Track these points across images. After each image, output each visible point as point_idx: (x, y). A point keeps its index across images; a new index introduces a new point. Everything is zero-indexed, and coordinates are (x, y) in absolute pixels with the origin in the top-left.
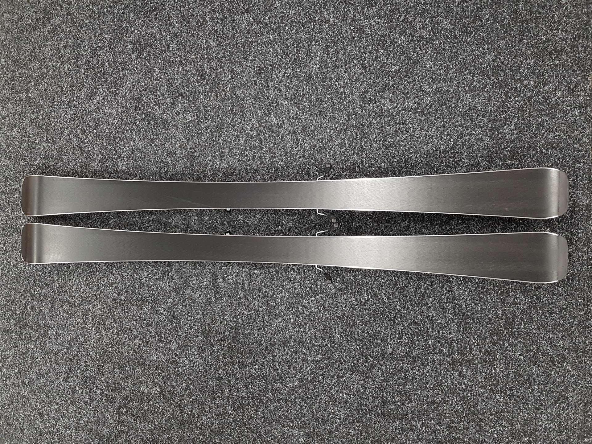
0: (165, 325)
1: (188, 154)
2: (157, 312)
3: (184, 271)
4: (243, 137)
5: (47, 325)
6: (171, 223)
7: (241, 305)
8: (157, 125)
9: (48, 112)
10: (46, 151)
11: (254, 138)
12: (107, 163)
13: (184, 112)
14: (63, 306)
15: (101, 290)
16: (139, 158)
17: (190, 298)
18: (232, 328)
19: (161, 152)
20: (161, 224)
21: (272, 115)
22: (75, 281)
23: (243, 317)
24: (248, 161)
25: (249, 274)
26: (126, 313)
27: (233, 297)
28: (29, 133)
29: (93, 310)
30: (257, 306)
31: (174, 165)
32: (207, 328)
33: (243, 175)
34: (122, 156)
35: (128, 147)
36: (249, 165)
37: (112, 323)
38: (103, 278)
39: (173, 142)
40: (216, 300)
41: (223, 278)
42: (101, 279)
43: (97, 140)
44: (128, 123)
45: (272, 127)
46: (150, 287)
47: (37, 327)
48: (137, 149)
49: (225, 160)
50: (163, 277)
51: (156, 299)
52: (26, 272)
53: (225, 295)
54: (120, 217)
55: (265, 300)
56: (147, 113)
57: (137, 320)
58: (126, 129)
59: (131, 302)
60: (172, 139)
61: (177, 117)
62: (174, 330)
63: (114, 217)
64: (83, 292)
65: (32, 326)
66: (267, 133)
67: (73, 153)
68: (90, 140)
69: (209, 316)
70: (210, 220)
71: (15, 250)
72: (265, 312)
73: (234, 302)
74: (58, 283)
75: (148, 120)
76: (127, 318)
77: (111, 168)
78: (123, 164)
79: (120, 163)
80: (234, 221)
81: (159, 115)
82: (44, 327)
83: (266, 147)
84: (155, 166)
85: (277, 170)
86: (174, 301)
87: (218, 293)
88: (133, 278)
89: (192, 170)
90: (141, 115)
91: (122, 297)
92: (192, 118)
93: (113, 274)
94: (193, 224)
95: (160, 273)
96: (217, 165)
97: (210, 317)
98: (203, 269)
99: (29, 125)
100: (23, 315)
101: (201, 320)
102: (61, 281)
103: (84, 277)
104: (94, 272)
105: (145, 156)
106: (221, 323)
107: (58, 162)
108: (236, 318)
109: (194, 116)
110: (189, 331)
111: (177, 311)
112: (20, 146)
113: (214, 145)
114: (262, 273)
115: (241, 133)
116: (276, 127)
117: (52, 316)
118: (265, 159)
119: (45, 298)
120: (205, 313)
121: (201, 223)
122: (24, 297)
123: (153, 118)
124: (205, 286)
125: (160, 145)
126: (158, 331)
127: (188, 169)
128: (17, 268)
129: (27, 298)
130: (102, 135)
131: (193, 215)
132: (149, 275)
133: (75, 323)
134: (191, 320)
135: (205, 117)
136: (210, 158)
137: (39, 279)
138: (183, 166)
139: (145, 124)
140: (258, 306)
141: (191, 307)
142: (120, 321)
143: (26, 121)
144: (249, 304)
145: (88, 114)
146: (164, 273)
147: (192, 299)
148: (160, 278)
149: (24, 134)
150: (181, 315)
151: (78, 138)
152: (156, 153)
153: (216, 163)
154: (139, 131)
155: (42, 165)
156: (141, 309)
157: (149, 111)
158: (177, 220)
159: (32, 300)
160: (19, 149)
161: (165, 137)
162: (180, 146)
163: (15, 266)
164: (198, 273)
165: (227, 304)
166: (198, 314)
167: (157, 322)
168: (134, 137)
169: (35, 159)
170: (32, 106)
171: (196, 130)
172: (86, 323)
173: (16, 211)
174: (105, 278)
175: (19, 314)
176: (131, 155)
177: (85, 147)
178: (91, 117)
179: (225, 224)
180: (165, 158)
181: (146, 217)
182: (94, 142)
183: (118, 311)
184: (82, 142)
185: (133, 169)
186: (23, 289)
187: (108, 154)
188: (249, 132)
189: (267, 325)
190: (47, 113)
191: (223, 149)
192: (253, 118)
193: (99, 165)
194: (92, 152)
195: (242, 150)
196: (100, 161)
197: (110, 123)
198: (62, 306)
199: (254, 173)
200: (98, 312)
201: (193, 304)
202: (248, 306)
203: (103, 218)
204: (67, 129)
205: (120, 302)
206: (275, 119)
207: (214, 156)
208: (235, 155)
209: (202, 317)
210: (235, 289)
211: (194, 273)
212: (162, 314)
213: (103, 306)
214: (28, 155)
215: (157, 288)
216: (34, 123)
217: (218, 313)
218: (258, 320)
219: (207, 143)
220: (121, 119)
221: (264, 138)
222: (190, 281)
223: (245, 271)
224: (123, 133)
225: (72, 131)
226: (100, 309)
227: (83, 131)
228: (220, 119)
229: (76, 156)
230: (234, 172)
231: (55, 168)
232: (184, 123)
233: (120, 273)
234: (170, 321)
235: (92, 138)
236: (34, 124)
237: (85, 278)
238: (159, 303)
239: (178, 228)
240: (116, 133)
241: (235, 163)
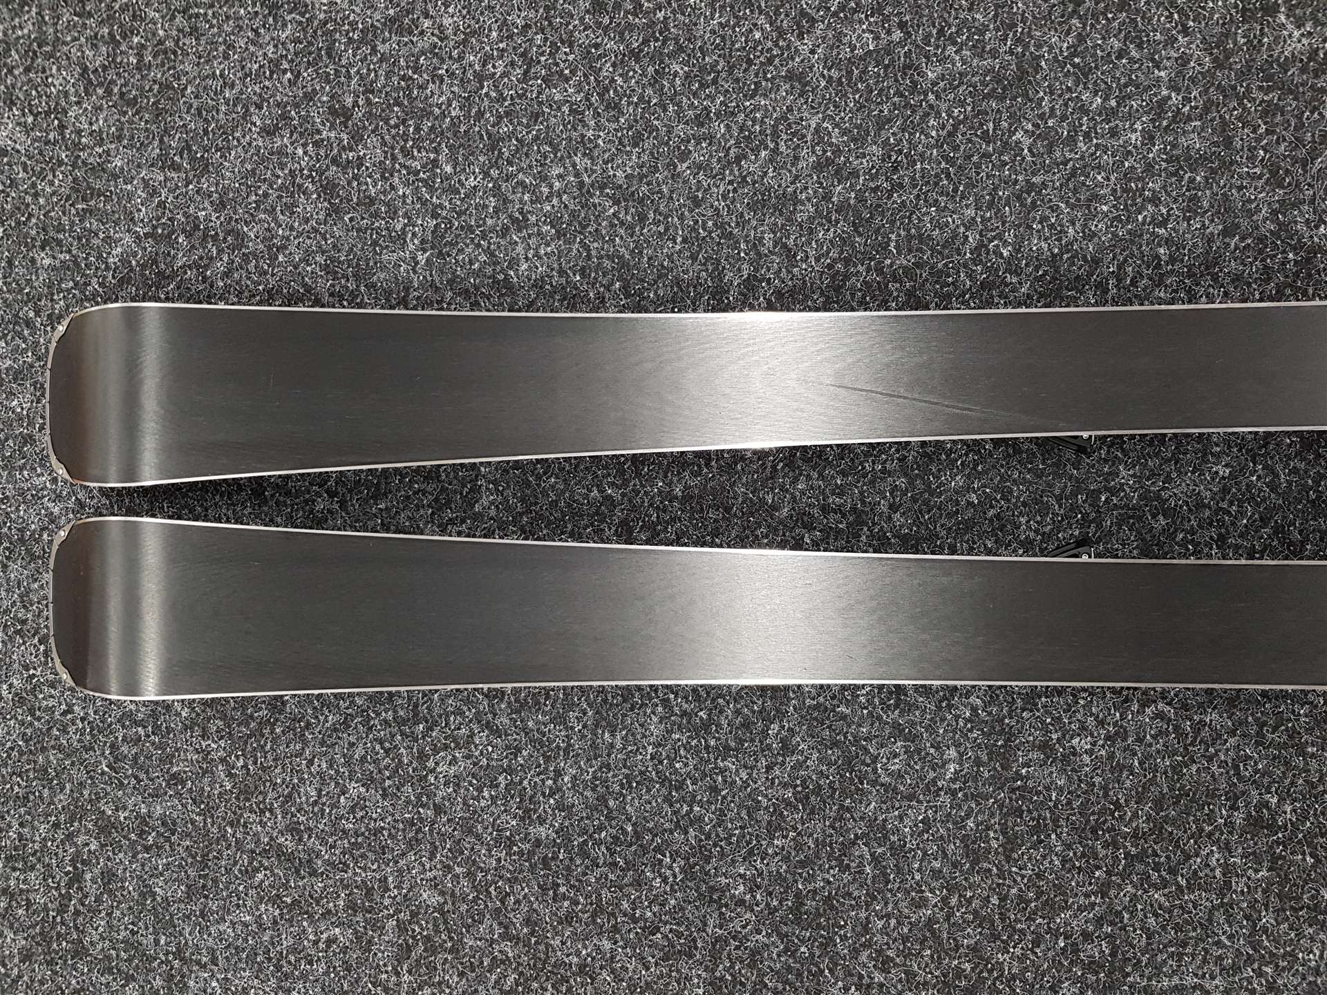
0: (754, 953)
1: (861, 199)
2: (714, 897)
3: (844, 717)
4: (1131, 116)
5: (179, 954)
6: (775, 508)
7: (1140, 867)
8: (701, 77)
9: (167, 37)
10: (162, 205)
11: (1189, 119)
12: (461, 251)
13: (835, 14)
14: (257, 870)
15: (438, 800)
16: (612, 225)
17: (878, 831)
18: (1093, 966)
19: (725, 197)
20: (728, 510)
21: (1283, 18)
22: (311, 762)
23: (1152, 920)
24: (1163, 224)
25: (1176, 728)
26: (564, 897)
27: (1094, 831)
28: (79, 132)
29: (398, 887)
30: (1218, 873)
31: (790, 255)
32: (968, 967)
33: (1134, 283)
34: (533, 219)
35: (560, 176)
36: (1168, 242)
37: (492, 941)
38: (446, 747)
39: (783, 148)
40: (1011, 843)
41: (1045, 747)
42: (436, 751)
43: (407, 153)
44: (561, 73)
45: (1284, 68)
46: (680, 786)
47: (129, 960)
48: (602, 188)
49: (1043, 219)
50: (742, 742)
51: (708, 837)
52: (72, 729)
53: (1055, 821)
54: (528, 484)
55: (1262, 843)
56: (652, 24)
57: (616, 930)
58: (550, 98)
59: (584, 854)
60: (775, 135)
61: (801, 36)
62: (799, 975)
63: (495, 482)
64: (352, 810)
65: (109, 958)
66: (1260, 96)
67: (290, 209)
68: (372, 150)
69: (975, 913)
70: (969, 489)
71: (17, 632)
72: (1259, 896)
73: (1102, 853)
74: (230, 775)
75: (656, 57)
76: (568, 919)
77: (476, 274)
78: (537, 255)
79: (520, 249)
80: (1094, 495)
81: (713, 32)
82: (167, 962)
83: (1252, 158)
84: (694, 258)
85: (1308, 260)
86: (799, 847)
87: (1019, 812)
88: (594, 746)
89: (880, 271)
90: (622, 34)
91: (542, 831)
92: (877, 38)
93: (497, 732)
94: (884, 507)
95: (724, 723)
96: (1005, 243)
97: (980, 919)
98: (939, 708)
99: (77, 94)
100: (62, 910)
101: (933, 932)
102: (245, 766)
103: (352, 745)
104: (404, 722)
105: (642, 218)
106: (1036, 943)
107: (220, 251)
108: (1112, 924)
109: (889, 32)
110: (878, 977)
111: (815, 892)
112: (34, 185)
113: (986, 155)
114: (1242, 723)
115: (1121, 100)
116: (1303, 70)
117: (203, 915)
118: (1250, 213)
119: (168, 839)
120: (954, 901)
121: (926, 503)
122: (70, 837)
123: (681, 49)
124: (953, 780)
125: (717, 167)
126: (722, 978)
127: (860, 268)
128: (31, 711)
129: (80, 840)
130: (432, 128)
131: (884, 471)
132: (670, 732)
133: (316, 943)
134: (885, 931)
135: (941, 32)
136: (970, 212)
137: (135, 758)
138: (834, 254)
139: (644, 75)
140: (1227, 869)
141: (885, 875)
142: (532, 933)
143: (61, 79)
144: (1179, 863)
145: (363, 41)
146: (746, 725)
147: (885, 837)
148: (727, 748)
149: (51, 136)
150: (832, 907)
151: (317, 144)
152: (697, 203)
153: (999, 237)
154: (614, 106)
155: (143, 267)
156: (638, 883)
157: (660, 15)
158: (803, 493)
159: (102, 846)
160: (29, 199)
161: (741, 130)
162: (819, 167)
163: (19, 699)
164: (913, 724)
165: (1064, 862)
166: (921, 903)
167: (718, 939)
168: (590, 134)
169: (108, 240)
170: (90, 15)
171: (899, 94)
172: (370, 942)
173: (21, 469)
174: (458, 746)
175: (46, 909)
176: (573, 214)
177: (349, 183)
178: (374, 50)
179: (1048, 507)
180: (742, 223)
181: (651, 481)
182: (394, 158)
183: (522, 890)
184: (335, 161)
185: (583, 275)
186: (62, 799)
187: (460, 214)
188: (1165, 93)
189: (1272, 954)
190: (161, 42)
191: (1034, 174)
192: (1185, 31)
193: (422, 258)
194: (388, 204)
195: (1127, 176)
196: (423, 241)
197: (470, 75)
198: (249, 873)
199: (1190, 275)
200: (429, 897)
201: (892, 863)
202: (1173, 871)
203: (443, 490)
204: (260, 107)
205: (531, 853)
206: (1296, 34)
207: (991, 205)
208: (1095, 197)
209: (940, 916)
210: (1106, 795)
211: (896, 726)
212: (741, 902)
213: (448, 869)
214: (72, 224)
215: (714, 790)
216: (101, 84)
217: (1021, 898)
218: (1222, 927)
219: (956, 148)
220: (524, 55)
221: (1239, 118)
222: (875, 759)
223: (1160, 715)
224: (535, 117)
225: (285, 117)
226: (435, 884)
227: (339, 114)
228: (1018, 41)
229: (307, 221)
230: (1090, 275)
231: (205, 279)
232: (836, 64)
233: (530, 724)
234: (782, 936)
235: (384, 143)
236: (100, 91)
237: (359, 752)
238: (722, 854)
239: (810, 528)
240: (500, 117)
241: (1094, 234)
